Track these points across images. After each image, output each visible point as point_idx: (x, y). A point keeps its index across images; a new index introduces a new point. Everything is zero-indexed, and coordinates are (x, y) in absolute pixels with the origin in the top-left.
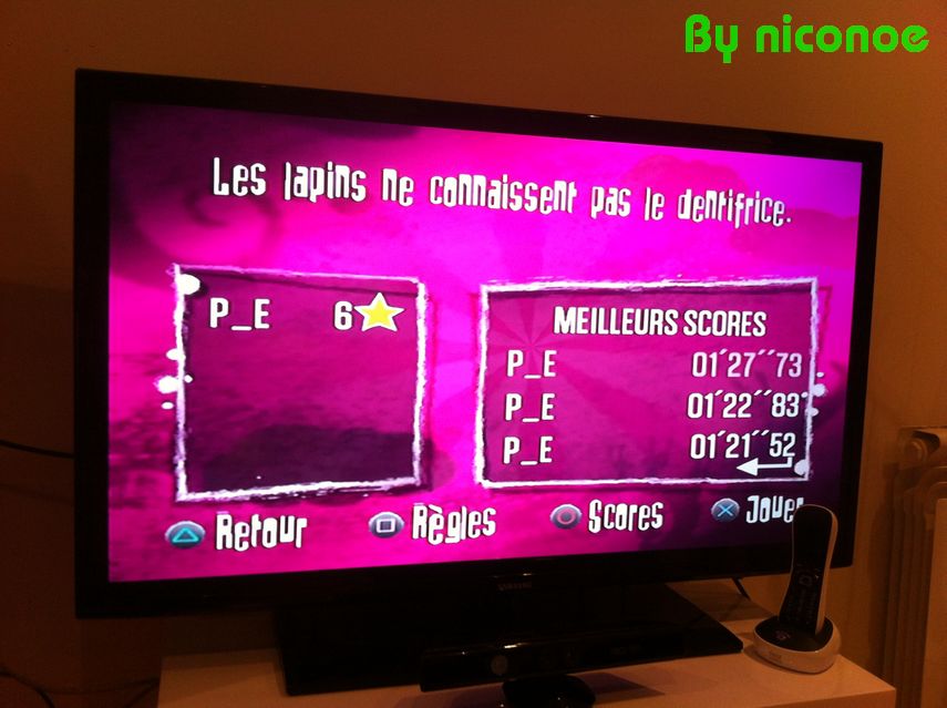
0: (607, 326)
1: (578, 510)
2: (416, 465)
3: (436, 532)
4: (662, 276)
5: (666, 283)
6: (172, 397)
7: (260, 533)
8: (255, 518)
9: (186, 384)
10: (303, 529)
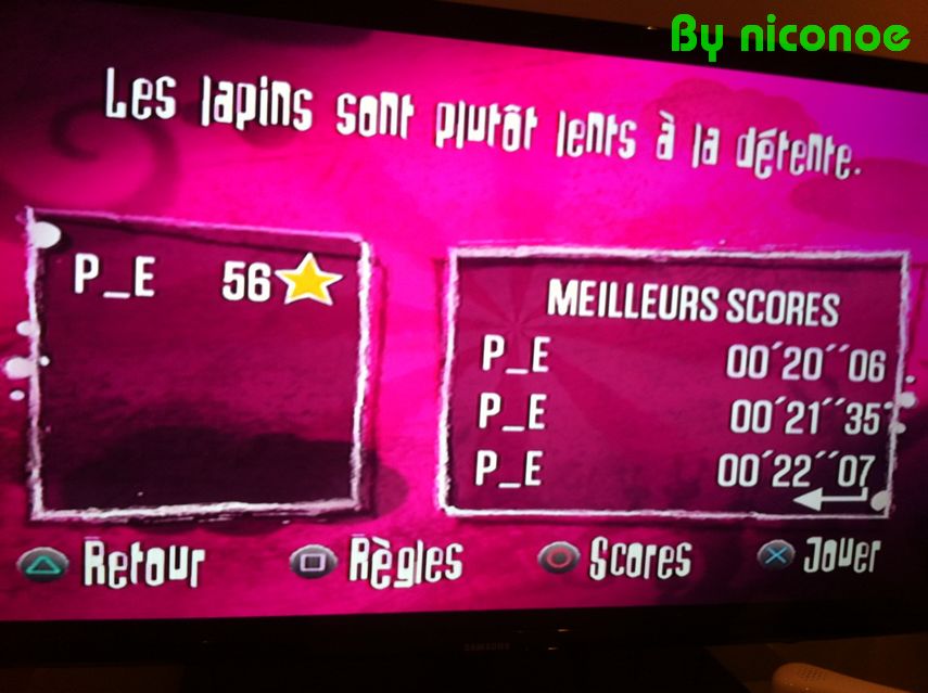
0: (621, 306)
1: (575, 549)
2: (355, 483)
3: (381, 574)
4: (695, 243)
5: (702, 252)
6: (24, 384)
7: (142, 566)
8: (136, 547)
9: (40, 367)
10: (199, 564)
